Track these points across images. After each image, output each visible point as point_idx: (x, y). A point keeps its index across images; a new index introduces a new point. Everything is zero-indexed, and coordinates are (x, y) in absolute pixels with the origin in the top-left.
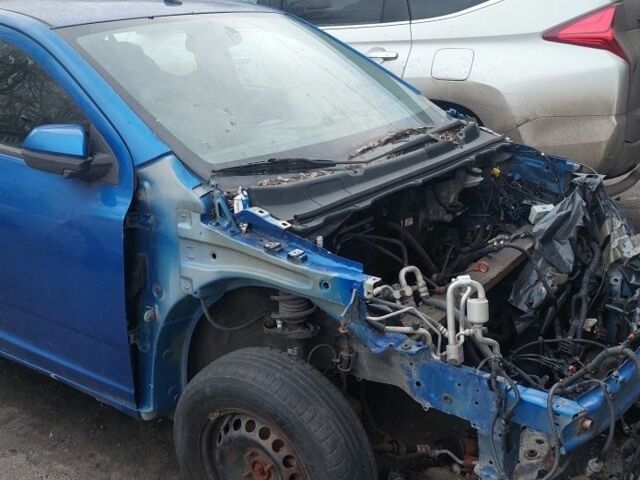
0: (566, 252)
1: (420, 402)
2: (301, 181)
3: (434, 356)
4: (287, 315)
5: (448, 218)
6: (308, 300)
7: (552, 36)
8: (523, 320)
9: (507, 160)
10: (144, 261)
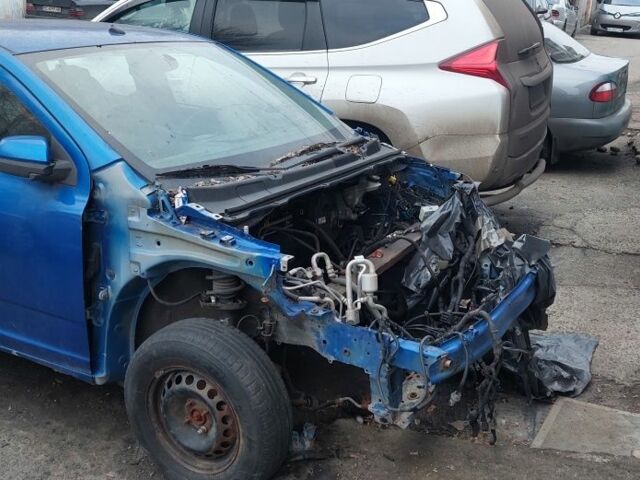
0: (447, 244)
1: (325, 356)
2: (231, 183)
3: (336, 318)
4: (220, 291)
5: (354, 217)
6: (236, 277)
7: (446, 66)
8: (412, 299)
9: (403, 170)
10: (99, 249)
